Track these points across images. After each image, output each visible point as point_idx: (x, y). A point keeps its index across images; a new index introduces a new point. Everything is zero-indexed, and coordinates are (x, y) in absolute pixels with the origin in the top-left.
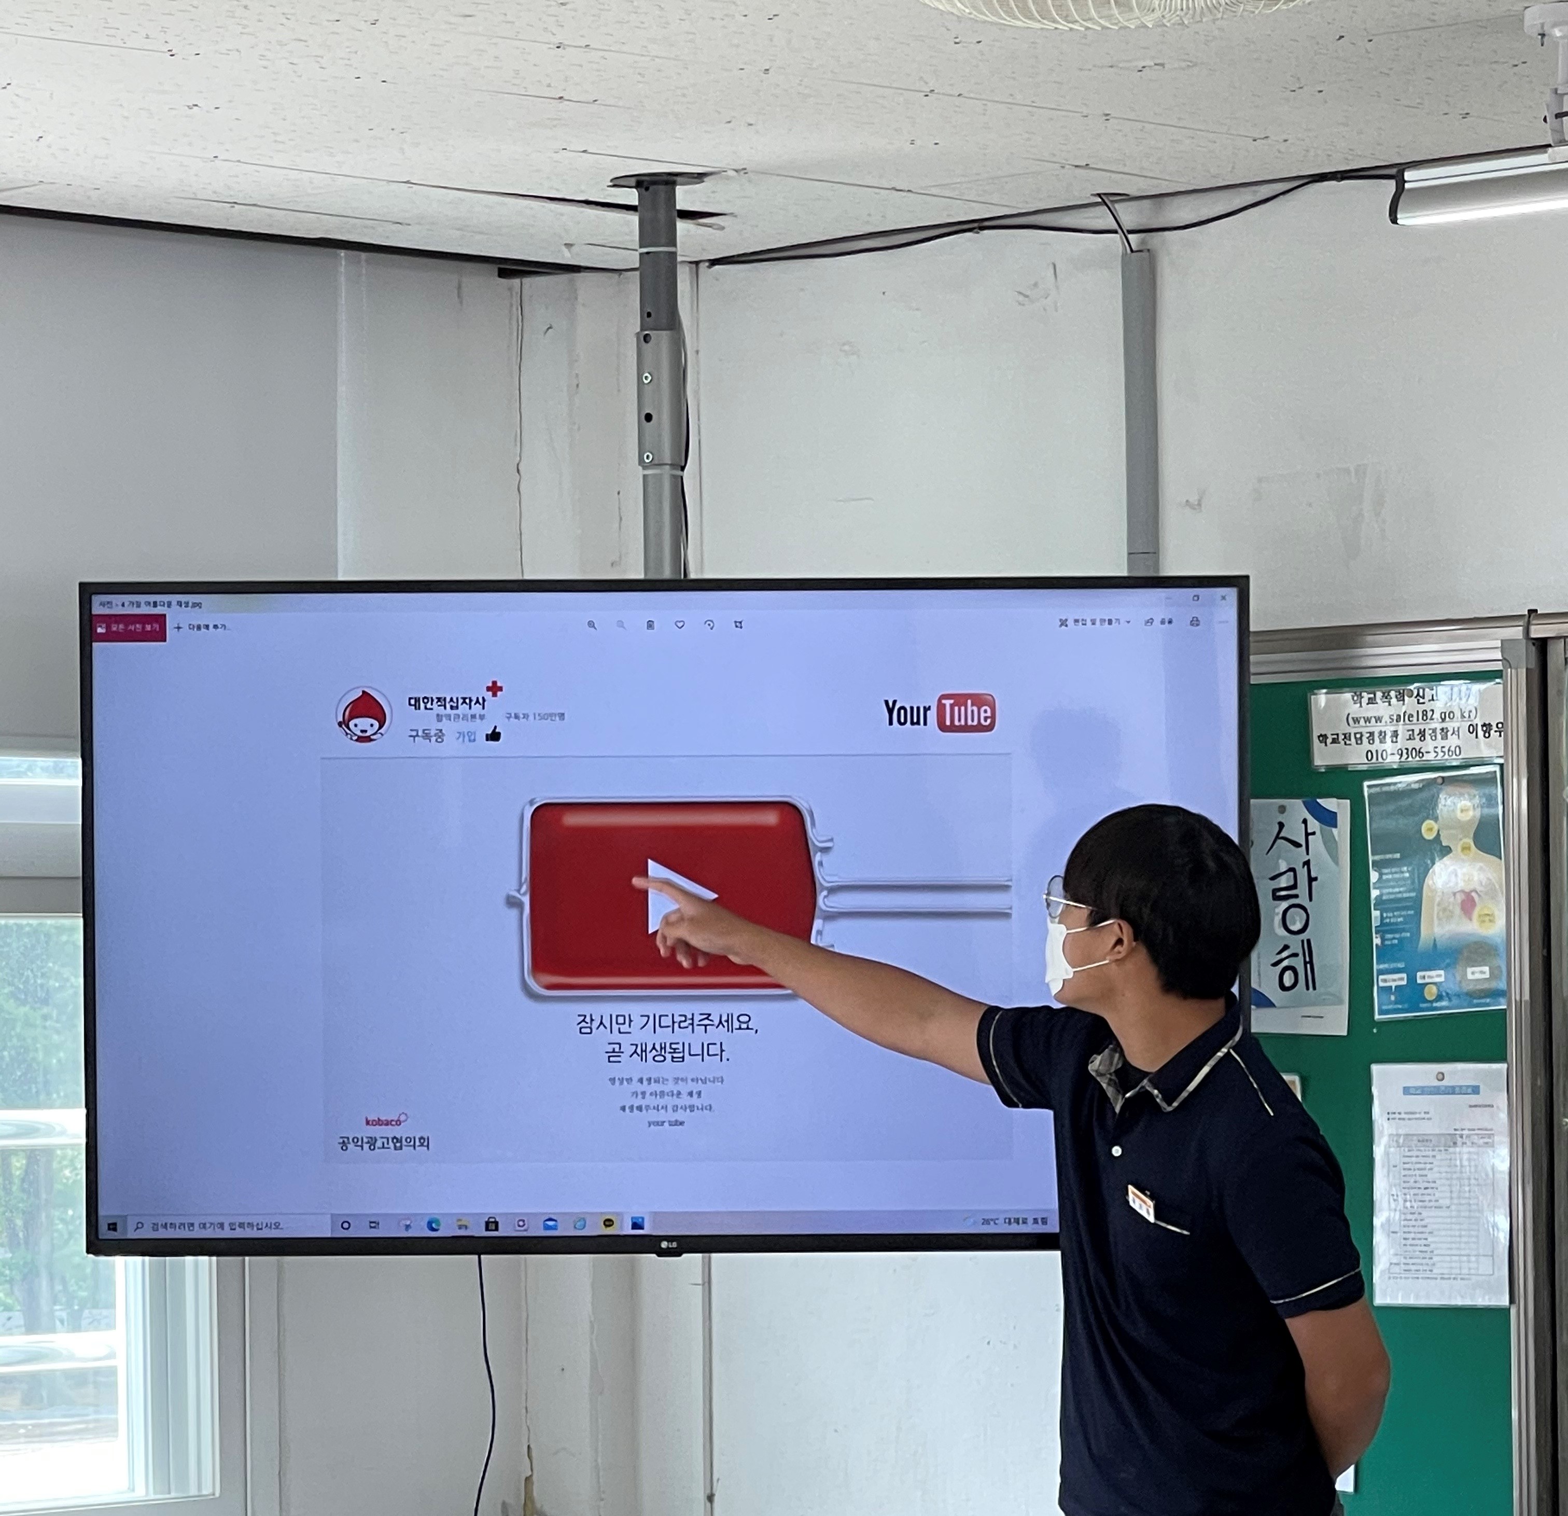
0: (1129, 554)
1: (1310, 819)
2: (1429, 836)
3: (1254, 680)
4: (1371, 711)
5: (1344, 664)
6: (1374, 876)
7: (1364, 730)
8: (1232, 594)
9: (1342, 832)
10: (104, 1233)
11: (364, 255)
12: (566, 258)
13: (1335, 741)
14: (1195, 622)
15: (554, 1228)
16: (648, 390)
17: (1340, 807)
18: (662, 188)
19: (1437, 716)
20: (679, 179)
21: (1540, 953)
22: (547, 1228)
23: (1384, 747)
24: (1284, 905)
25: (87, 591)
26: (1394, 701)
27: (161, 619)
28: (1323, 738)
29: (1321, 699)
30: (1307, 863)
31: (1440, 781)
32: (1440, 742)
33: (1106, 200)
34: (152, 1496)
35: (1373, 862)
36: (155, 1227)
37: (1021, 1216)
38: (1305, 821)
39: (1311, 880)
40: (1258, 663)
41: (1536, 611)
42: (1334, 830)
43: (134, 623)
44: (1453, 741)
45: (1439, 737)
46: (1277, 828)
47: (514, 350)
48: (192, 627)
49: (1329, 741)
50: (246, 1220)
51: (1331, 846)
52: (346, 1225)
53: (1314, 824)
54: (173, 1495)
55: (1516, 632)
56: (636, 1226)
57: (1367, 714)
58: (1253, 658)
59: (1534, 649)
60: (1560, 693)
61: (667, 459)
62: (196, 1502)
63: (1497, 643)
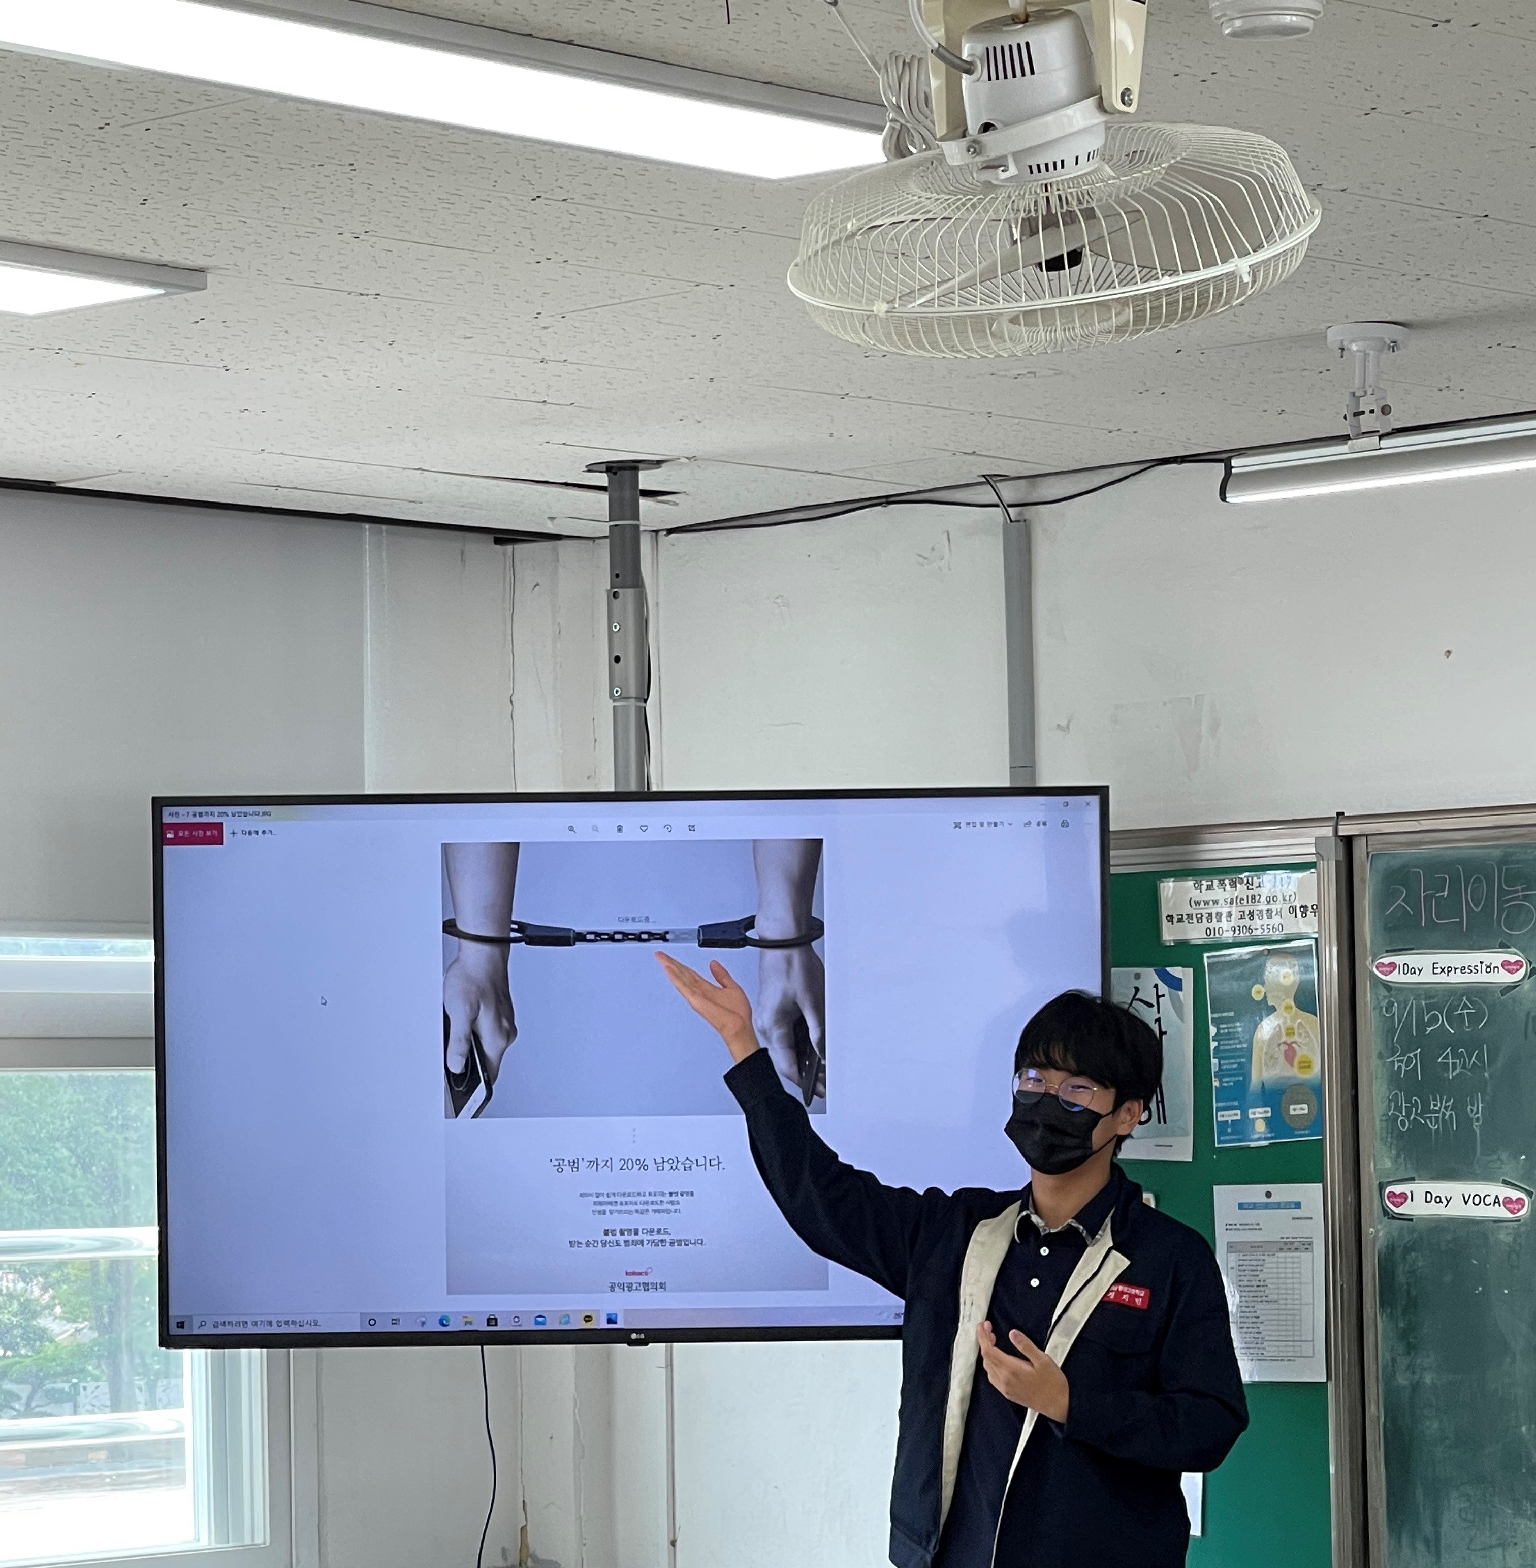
0: (1011, 768)
1: (1160, 984)
2: (1258, 998)
3: (1113, 871)
4: (1209, 895)
5: (1187, 857)
6: (1213, 1031)
7: (1204, 912)
8: (1095, 800)
9: (1187, 995)
10: (174, 1330)
11: (384, 527)
12: (550, 528)
13: (1179, 920)
14: (1065, 824)
16: (616, 638)
17: (1184, 974)
18: (627, 473)
19: (1263, 899)
20: (641, 465)
21: (1349, 1093)
22: (537, 1323)
23: (1220, 924)
25: (159, 804)
26: (1228, 887)
27: (219, 826)
28: (1170, 918)
29: (1168, 887)
30: (1158, 1020)
31: (1266, 952)
32: (1266, 921)
33: (989, 480)
34: (214, 1545)
35: (1212, 1018)
36: (216, 1324)
38: (1156, 986)
40: (1115, 857)
41: (1343, 813)
42: (1180, 993)
43: (198, 829)
44: (1276, 920)
45: (1265, 916)
46: (1133, 991)
47: (508, 605)
48: (244, 833)
49: (1175, 920)
50: (290, 1318)
51: (1178, 1006)
52: (372, 1322)
53: (1163, 989)
54: (231, 1544)
55: (1328, 831)
56: (610, 1321)
57: (1206, 899)
58: (1112, 853)
59: (1341, 844)
60: (1363, 880)
61: (633, 693)
62: (250, 1550)
63: (1311, 840)
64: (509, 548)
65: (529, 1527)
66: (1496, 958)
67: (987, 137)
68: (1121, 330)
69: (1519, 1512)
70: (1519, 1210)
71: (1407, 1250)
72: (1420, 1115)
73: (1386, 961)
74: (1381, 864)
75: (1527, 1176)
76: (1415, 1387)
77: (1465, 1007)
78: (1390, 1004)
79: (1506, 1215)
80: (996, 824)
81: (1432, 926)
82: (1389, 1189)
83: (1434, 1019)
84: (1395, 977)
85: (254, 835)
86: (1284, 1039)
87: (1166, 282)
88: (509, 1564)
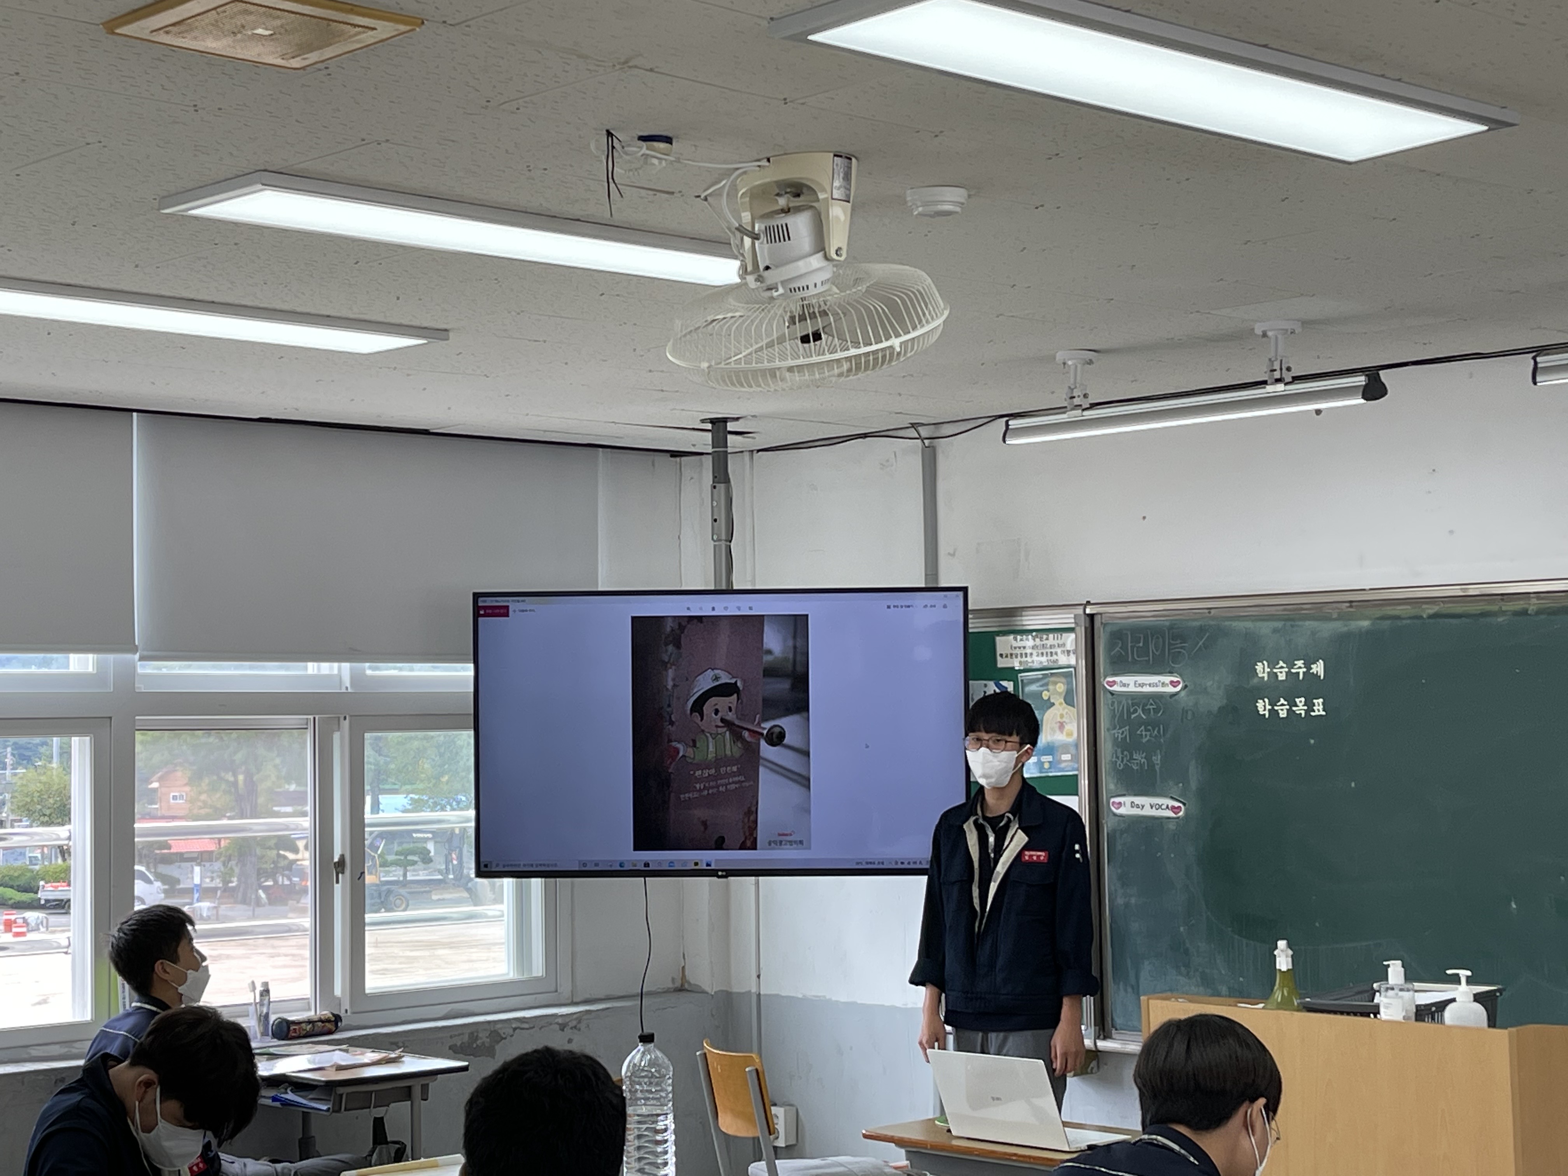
0: (926, 575)
2: (1045, 698)
3: (970, 631)
5: (1012, 623)
7: (1019, 653)
8: (961, 594)
10: (483, 869)
11: (609, 450)
12: (693, 450)
13: (1007, 656)
16: (715, 509)
18: (721, 424)
19: (1048, 646)
20: (729, 419)
21: (1092, 749)
23: (1026, 659)
25: (476, 596)
26: (1031, 640)
27: (507, 607)
28: (1001, 655)
29: (998, 639)
32: (1049, 658)
33: (913, 426)
34: (516, 977)
36: (504, 866)
37: (872, 861)
40: (972, 623)
41: (1089, 602)
43: (496, 609)
44: (1055, 657)
45: (1049, 655)
47: (678, 488)
48: (520, 611)
49: (1004, 656)
50: (542, 863)
52: (585, 865)
54: (525, 976)
55: (1080, 611)
56: (708, 865)
57: (1020, 645)
58: (970, 621)
59: (1088, 619)
60: (1099, 637)
61: (723, 537)
62: (537, 979)
63: (1072, 616)
64: (678, 459)
65: (686, 967)
66: (1167, 679)
67: (766, 274)
68: (841, 375)
69: (1180, 974)
70: (1179, 812)
71: (1122, 832)
72: (1128, 761)
74: (1109, 629)
75: (1183, 795)
76: (1127, 905)
77: (1151, 704)
78: (1113, 703)
79: (1173, 815)
80: (909, 607)
81: (1135, 662)
82: (1112, 800)
83: (1135, 711)
84: (1116, 688)
85: (525, 612)
86: (1059, 719)
87: (853, 352)
88: (676, 986)
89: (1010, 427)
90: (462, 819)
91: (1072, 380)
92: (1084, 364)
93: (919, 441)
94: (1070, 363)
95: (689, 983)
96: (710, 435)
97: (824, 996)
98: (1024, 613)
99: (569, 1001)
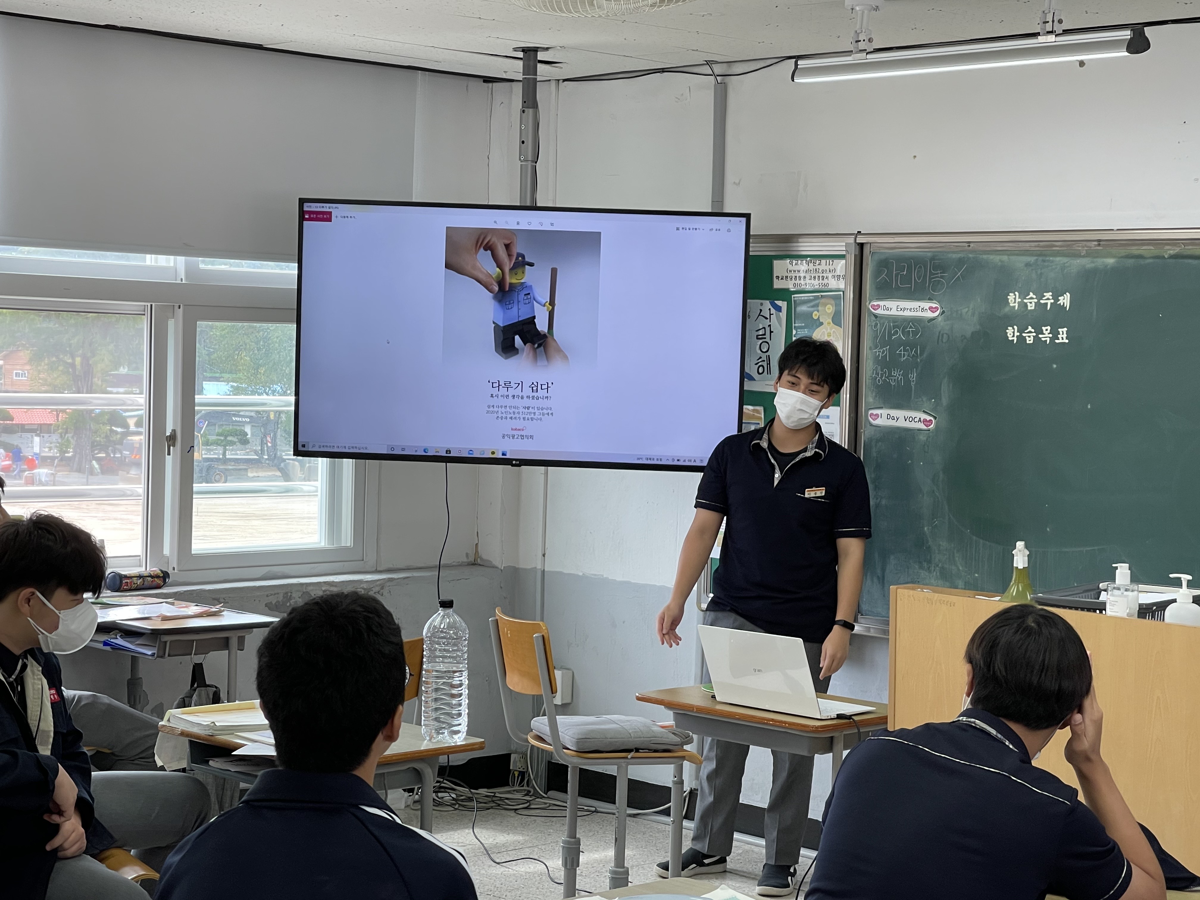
0: (712, 201)
1: (772, 309)
2: (815, 318)
3: (751, 253)
4: (796, 268)
5: (789, 249)
6: (794, 332)
7: (793, 275)
8: (744, 220)
9: (783, 315)
10: (300, 448)
11: (427, 73)
12: (504, 76)
13: (782, 279)
14: (729, 231)
15: (472, 454)
16: (523, 132)
17: (783, 304)
18: (532, 53)
19: (820, 271)
20: (539, 50)
21: (855, 365)
22: (469, 454)
23: (800, 282)
24: (761, 341)
25: (302, 201)
26: (805, 264)
28: (778, 277)
29: (776, 263)
30: (770, 326)
31: (820, 296)
32: (821, 281)
33: (708, 63)
34: (327, 546)
35: (795, 327)
36: (320, 447)
37: (652, 457)
38: (770, 309)
39: (771, 332)
40: (753, 247)
41: (860, 232)
42: (781, 313)
43: (320, 214)
44: (826, 281)
45: (821, 279)
46: (759, 311)
47: (489, 110)
48: (341, 217)
49: (780, 278)
50: (354, 445)
51: (779, 319)
52: (393, 449)
53: (773, 311)
54: (336, 545)
55: (851, 240)
56: (503, 454)
57: (794, 269)
58: (751, 245)
59: (858, 247)
60: (867, 265)
61: (530, 158)
62: (346, 549)
63: (844, 244)
64: (490, 85)
65: (479, 544)
66: (926, 305)
69: (921, 568)
70: (930, 425)
71: (878, 441)
72: (887, 378)
73: (875, 303)
74: (876, 257)
75: (934, 409)
77: (911, 327)
78: (876, 325)
79: (925, 427)
80: (696, 229)
81: (898, 288)
82: (870, 412)
83: (896, 332)
84: (879, 312)
85: (346, 218)
88: (469, 560)
89: (799, 66)
90: (283, 404)
91: (858, 26)
92: (870, 11)
93: (713, 77)
94: (857, 8)
95: (481, 559)
96: (521, 63)
97: (603, 576)
98: (800, 240)
99: (374, 569)
